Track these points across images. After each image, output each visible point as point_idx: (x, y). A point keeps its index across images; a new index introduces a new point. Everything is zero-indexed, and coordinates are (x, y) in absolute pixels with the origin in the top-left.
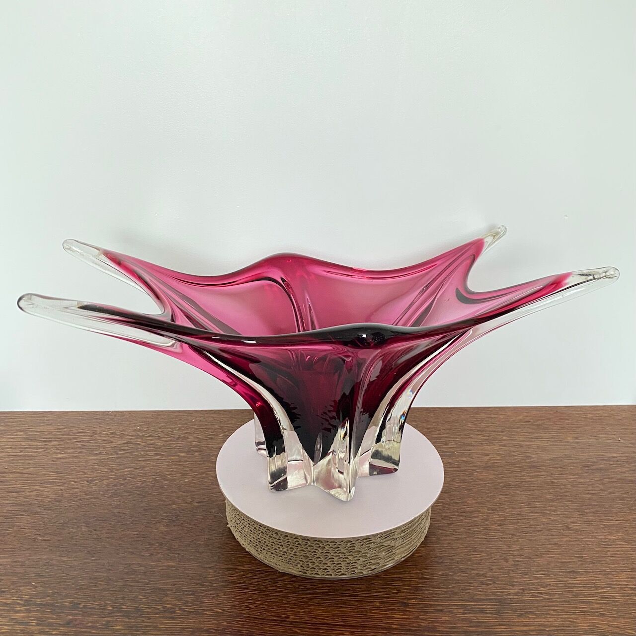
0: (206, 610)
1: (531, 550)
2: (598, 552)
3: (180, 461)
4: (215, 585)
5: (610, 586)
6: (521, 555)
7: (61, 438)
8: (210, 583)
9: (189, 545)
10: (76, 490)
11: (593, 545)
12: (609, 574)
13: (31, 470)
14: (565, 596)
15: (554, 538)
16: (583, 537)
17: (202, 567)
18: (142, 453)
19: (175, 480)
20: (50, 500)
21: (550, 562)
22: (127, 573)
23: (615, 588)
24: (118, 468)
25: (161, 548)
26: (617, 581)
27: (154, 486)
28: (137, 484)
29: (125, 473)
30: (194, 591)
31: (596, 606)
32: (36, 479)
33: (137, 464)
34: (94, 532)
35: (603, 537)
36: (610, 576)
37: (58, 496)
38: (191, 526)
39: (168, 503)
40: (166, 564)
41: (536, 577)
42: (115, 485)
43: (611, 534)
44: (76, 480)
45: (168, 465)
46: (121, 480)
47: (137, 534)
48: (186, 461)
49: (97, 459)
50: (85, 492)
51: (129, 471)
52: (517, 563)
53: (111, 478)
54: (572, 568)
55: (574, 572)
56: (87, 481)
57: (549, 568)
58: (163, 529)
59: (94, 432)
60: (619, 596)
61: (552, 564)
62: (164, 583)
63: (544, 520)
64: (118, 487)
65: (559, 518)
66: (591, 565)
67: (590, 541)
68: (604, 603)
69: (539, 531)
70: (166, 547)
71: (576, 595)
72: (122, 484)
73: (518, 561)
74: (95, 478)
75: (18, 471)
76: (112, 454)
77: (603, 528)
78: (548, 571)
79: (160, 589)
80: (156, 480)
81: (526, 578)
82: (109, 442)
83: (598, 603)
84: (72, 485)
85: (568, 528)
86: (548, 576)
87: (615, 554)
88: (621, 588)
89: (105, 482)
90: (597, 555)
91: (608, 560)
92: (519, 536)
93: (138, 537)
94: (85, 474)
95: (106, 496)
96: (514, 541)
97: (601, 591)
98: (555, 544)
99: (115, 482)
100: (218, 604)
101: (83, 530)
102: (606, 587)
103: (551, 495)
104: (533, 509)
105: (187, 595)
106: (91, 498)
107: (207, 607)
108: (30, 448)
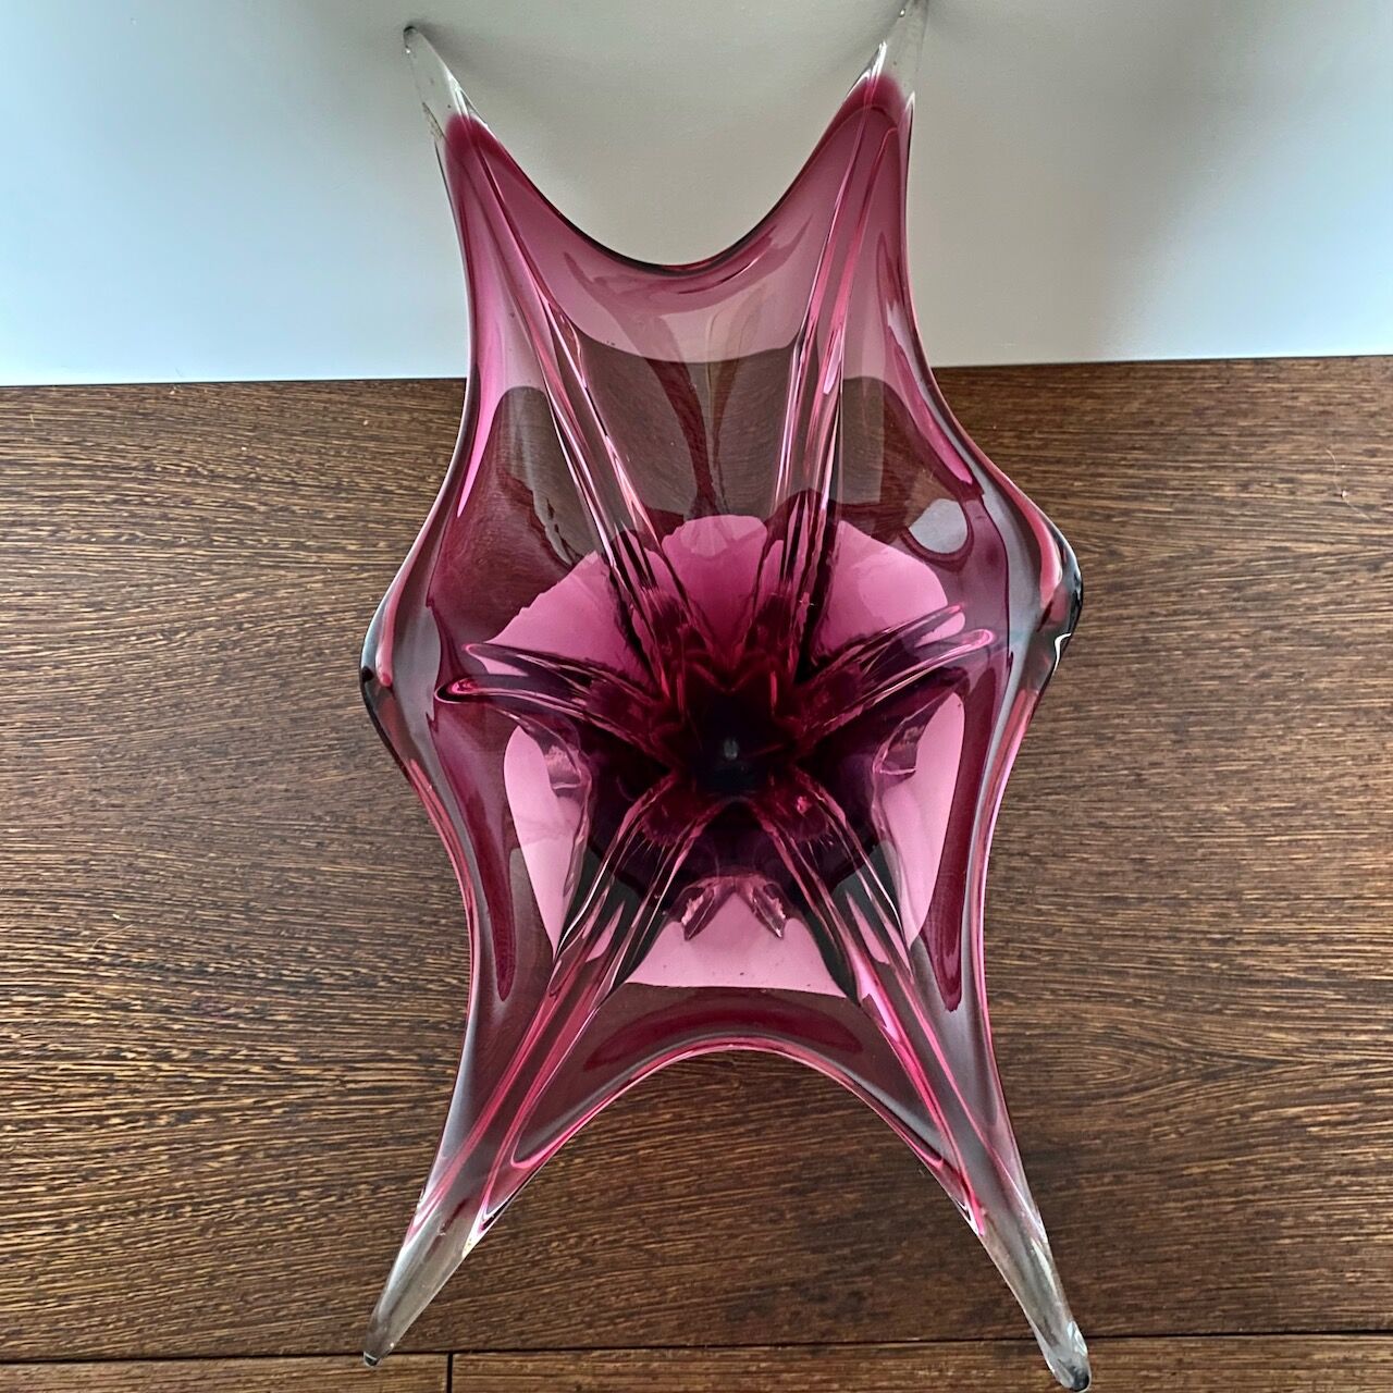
0: (431, 981)
1: (1048, 839)
2: (1178, 848)
3: (348, 567)
4: (443, 921)
5: (1174, 935)
6: (1023, 854)
7: (81, 486)
8: (435, 916)
9: (387, 821)
10: (144, 663)
11: (1175, 830)
12: (1183, 905)
13: (40, 598)
14: (1083, 960)
15: (1101, 809)
16: (1161, 806)
17: (416, 876)
18: (265, 541)
19: (344, 629)
20: (99, 692)
21: (1077, 872)
22: (279, 894)
23: (1180, 940)
24: (219, 590)
25: (335, 827)
26: (1192, 922)
27: (302, 650)
28: (267, 642)
29: (238, 608)
30: (405, 937)
31: (1133, 982)
32: (59, 627)
33: (257, 576)
34: (202, 785)
35: (1203, 807)
36: (1182, 910)
37: (113, 682)
38: (388, 769)
39: (338, 701)
40: (349, 868)
41: (1039, 910)
42: (222, 647)
43: (1221, 797)
44: (139, 630)
45: (324, 582)
46: (232, 628)
47: (286, 790)
48: (363, 568)
49: (170, 561)
50: (163, 669)
51: (243, 601)
52: (1011, 873)
53: (209, 625)
54: (1116, 888)
55: (1115, 898)
56: (162, 632)
57: (1070, 889)
58: (333, 776)
59: (149, 468)
60: (1185, 960)
61: (1079, 879)
62: (350, 918)
63: (1097, 756)
64: (230, 653)
65: (1128, 750)
66: (1155, 882)
67: (1172, 818)
68: (1150, 976)
69: (1077, 788)
70: (345, 826)
71: (1106, 954)
72: (236, 644)
73: (1014, 869)
74: (177, 625)
75: (13, 600)
76: (198, 547)
77: (1211, 782)
78: (1067, 896)
79: (343, 930)
80: (304, 631)
81: (1019, 912)
82: (188, 502)
83: (1136, 976)
84: (134, 646)
85: (1140, 781)
86: (1062, 907)
87: (1212, 853)
88: (1194, 941)
89: (199, 636)
90: (1175, 856)
91: (1191, 868)
92: (1034, 801)
93: (288, 799)
94: (154, 610)
95: (209, 679)
96: (1020, 816)
97: (1153, 945)
98: (1099, 825)
99: (221, 635)
100: (453, 967)
101: (181, 778)
102: (1166, 938)
103: (1130, 680)
104: (1081, 724)
105: (395, 945)
106: (179, 686)
107: (433, 974)
108: (21, 524)
